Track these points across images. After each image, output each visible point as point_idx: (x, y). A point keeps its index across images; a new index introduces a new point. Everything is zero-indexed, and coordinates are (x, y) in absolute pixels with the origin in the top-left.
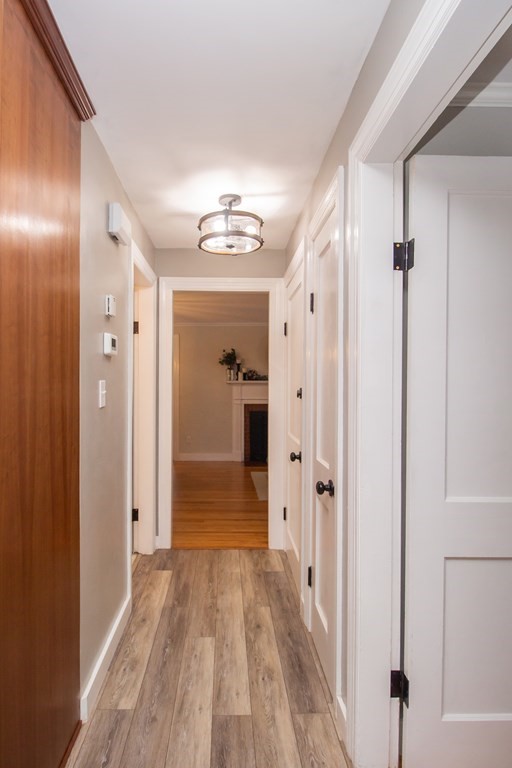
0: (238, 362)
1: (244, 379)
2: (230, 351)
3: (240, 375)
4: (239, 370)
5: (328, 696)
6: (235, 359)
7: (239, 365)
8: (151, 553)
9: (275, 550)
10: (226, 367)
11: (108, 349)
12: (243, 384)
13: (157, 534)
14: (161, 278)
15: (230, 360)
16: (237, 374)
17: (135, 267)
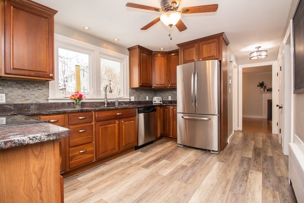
0: (265, 85)
1: (268, 91)
2: (262, 82)
3: (266, 90)
4: (265, 88)
5: (280, 147)
6: (264, 84)
7: (265, 87)
8: (237, 130)
9: (274, 134)
10: (260, 87)
11: (231, 83)
12: (267, 93)
13: (238, 127)
14: (239, 66)
15: (262, 85)
16: (265, 90)
17: (234, 65)
